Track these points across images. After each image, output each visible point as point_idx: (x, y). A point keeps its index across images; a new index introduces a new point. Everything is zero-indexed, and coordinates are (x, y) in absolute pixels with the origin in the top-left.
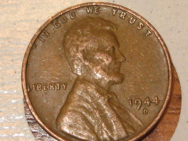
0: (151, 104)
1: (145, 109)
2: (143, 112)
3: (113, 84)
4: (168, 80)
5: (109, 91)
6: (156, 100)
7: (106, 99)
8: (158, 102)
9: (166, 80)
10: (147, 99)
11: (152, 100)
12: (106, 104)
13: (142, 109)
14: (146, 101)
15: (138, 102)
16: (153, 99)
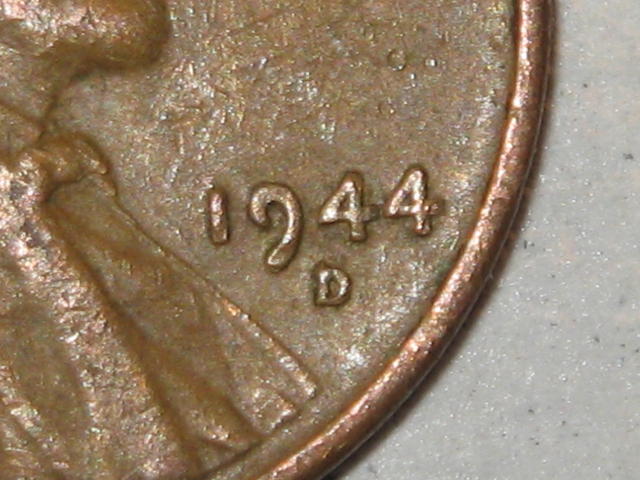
0: (375, 227)
1: (327, 267)
2: (315, 293)
3: (81, 75)
4: (508, 45)
5: (51, 128)
6: (417, 196)
7: (30, 192)
8: (429, 218)
9: (496, 47)
10: (349, 186)
11: (387, 199)
12: (26, 228)
13: (305, 263)
14: (335, 200)
15: (277, 216)
16: (393, 186)
